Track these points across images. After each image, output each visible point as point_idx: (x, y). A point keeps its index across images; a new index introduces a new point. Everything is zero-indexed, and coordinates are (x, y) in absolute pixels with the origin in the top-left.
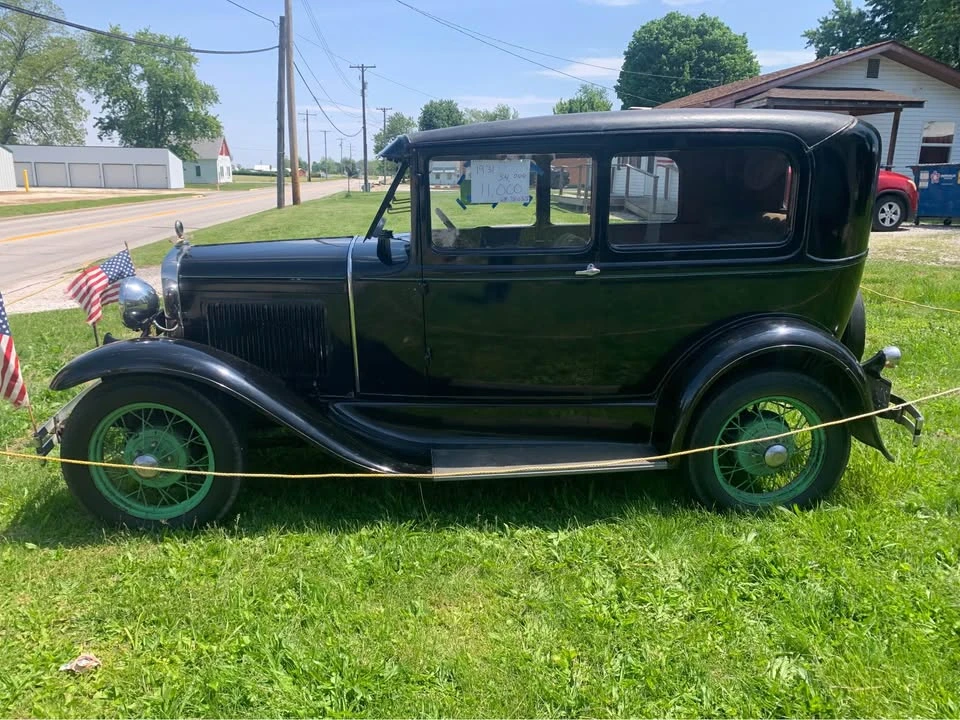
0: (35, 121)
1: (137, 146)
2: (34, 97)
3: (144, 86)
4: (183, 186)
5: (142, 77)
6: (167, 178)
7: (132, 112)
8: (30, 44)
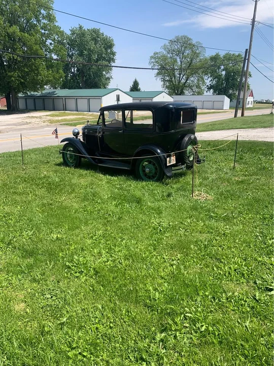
0: (190, 87)
1: (218, 94)
2: (192, 79)
3: (224, 73)
4: (229, 108)
5: (223, 70)
6: (223, 106)
7: (218, 82)
8: (194, 61)
